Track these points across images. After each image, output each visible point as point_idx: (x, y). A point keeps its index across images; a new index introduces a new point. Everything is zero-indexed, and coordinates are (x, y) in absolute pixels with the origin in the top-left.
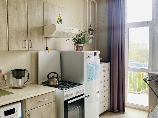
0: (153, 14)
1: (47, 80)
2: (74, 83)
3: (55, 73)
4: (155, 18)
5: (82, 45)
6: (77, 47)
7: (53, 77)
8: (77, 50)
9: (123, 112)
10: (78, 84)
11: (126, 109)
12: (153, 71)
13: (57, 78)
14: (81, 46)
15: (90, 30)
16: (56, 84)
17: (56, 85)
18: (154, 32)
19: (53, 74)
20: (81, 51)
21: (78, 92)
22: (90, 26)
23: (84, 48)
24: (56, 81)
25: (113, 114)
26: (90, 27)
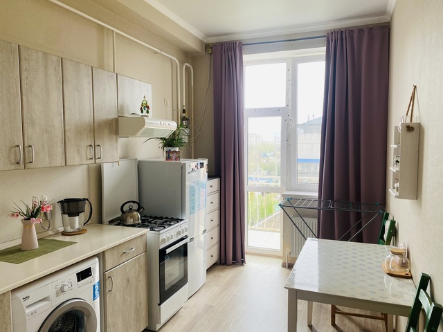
0: (287, 95)
1: (119, 214)
2: (167, 218)
3: (134, 202)
4: (290, 102)
5: (177, 149)
6: (168, 152)
7: (131, 210)
8: (168, 158)
9: (243, 262)
10: (178, 220)
11: (247, 257)
12: (287, 190)
13: (138, 211)
14: (176, 152)
15: (183, 120)
16: (137, 222)
17: (139, 224)
18: (288, 125)
19: (131, 204)
20: (176, 159)
21: (179, 233)
22: (184, 111)
23: (181, 155)
24: (137, 217)
25: (226, 269)
26: (184, 115)
